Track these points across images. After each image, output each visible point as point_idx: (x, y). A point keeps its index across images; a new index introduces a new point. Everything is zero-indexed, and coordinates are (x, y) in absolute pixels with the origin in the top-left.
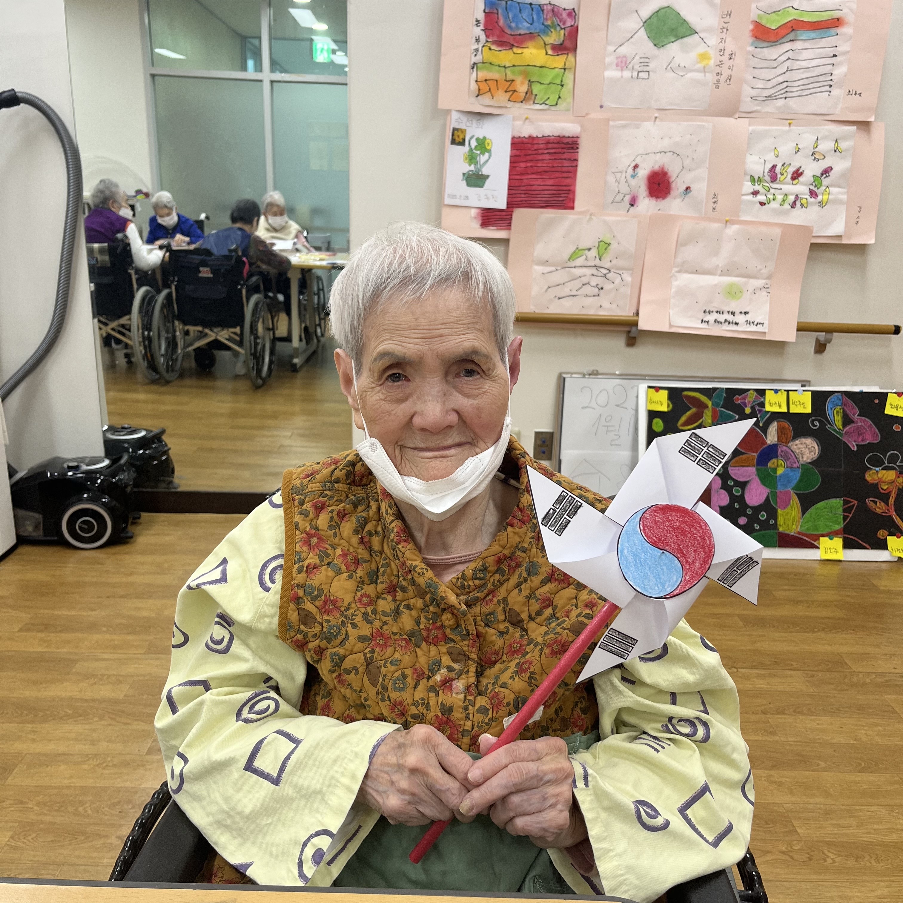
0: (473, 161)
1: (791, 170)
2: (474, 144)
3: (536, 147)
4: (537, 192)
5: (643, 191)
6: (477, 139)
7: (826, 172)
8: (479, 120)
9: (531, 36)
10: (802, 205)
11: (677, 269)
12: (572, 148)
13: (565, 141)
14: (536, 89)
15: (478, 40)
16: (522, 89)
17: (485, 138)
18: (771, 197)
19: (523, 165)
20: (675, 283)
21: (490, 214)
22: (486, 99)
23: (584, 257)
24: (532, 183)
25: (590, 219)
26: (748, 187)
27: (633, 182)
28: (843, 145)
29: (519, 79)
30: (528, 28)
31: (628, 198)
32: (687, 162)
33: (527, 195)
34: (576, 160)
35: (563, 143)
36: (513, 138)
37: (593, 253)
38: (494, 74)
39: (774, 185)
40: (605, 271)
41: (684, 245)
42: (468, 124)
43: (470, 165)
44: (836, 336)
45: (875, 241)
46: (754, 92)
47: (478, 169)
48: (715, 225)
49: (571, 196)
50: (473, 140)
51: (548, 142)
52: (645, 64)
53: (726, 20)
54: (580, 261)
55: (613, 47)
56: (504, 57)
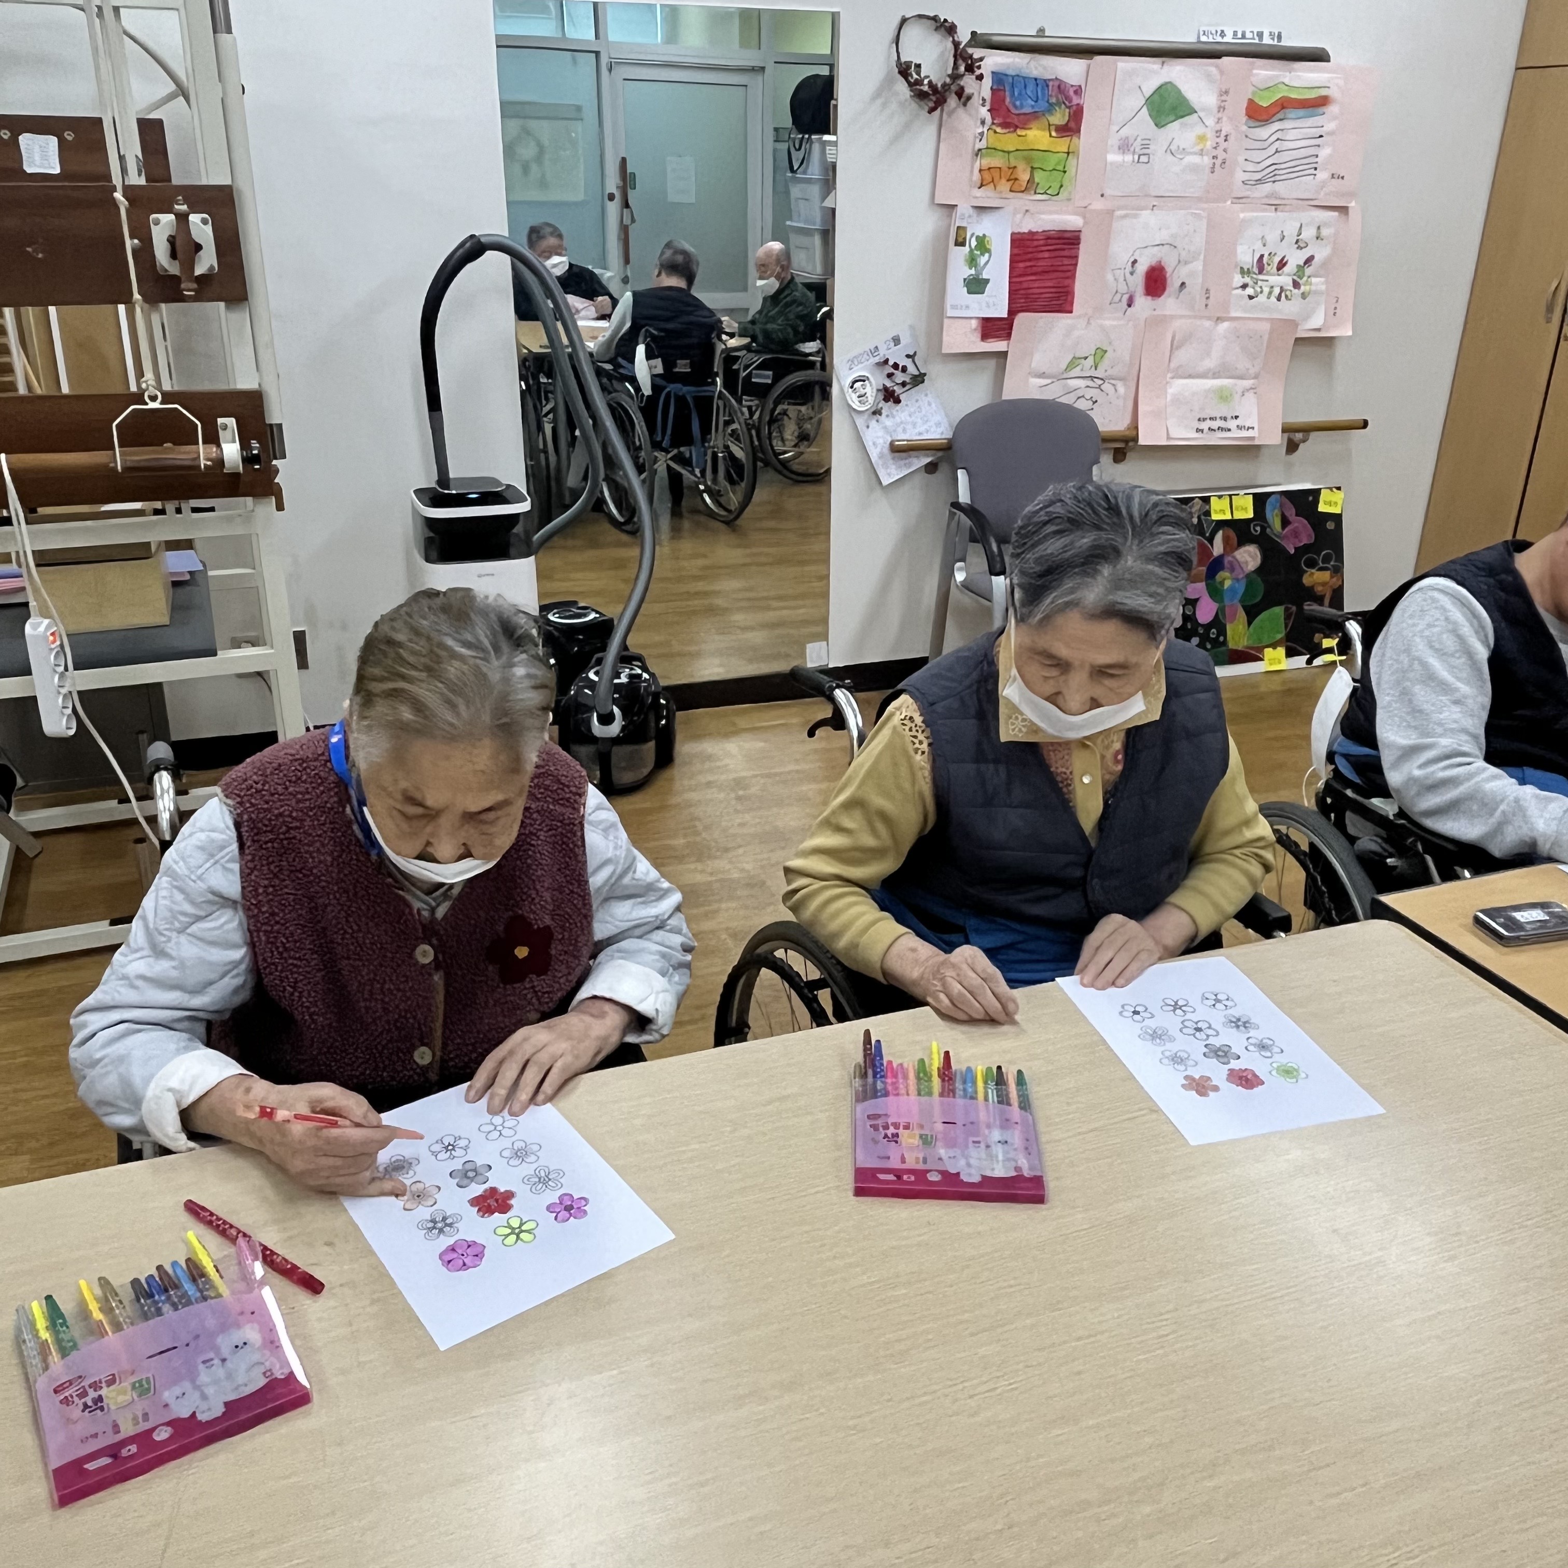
0: (974, 263)
1: (1277, 259)
2: (974, 243)
3: (1036, 243)
4: (1037, 296)
5: (1140, 289)
6: (977, 237)
7: (1309, 261)
8: (980, 215)
9: (1034, 116)
10: (1286, 296)
11: (1169, 375)
12: (1073, 244)
13: (1066, 235)
14: (1039, 177)
15: (983, 123)
16: (1025, 177)
17: (984, 235)
18: (1259, 290)
19: (1021, 265)
20: (1171, 391)
21: (990, 324)
22: (988, 191)
23: (1080, 366)
24: (1030, 286)
25: (1088, 322)
26: (1238, 280)
27: (1131, 280)
28: (1325, 232)
29: (1021, 166)
30: (1033, 107)
31: (1126, 297)
32: (1184, 254)
33: (1026, 300)
34: (1076, 257)
35: (1064, 238)
36: (1013, 234)
37: (1090, 361)
38: (996, 161)
39: (1261, 277)
40: (1100, 382)
41: (1179, 347)
42: (970, 220)
43: (970, 269)
44: (1313, 435)
45: (1350, 333)
46: (1246, 176)
47: (979, 273)
48: (1207, 324)
49: (1069, 298)
50: (974, 239)
51: (1049, 238)
52: (1145, 146)
53: (1224, 98)
54: (1076, 372)
55: (1116, 128)
56: (1009, 140)
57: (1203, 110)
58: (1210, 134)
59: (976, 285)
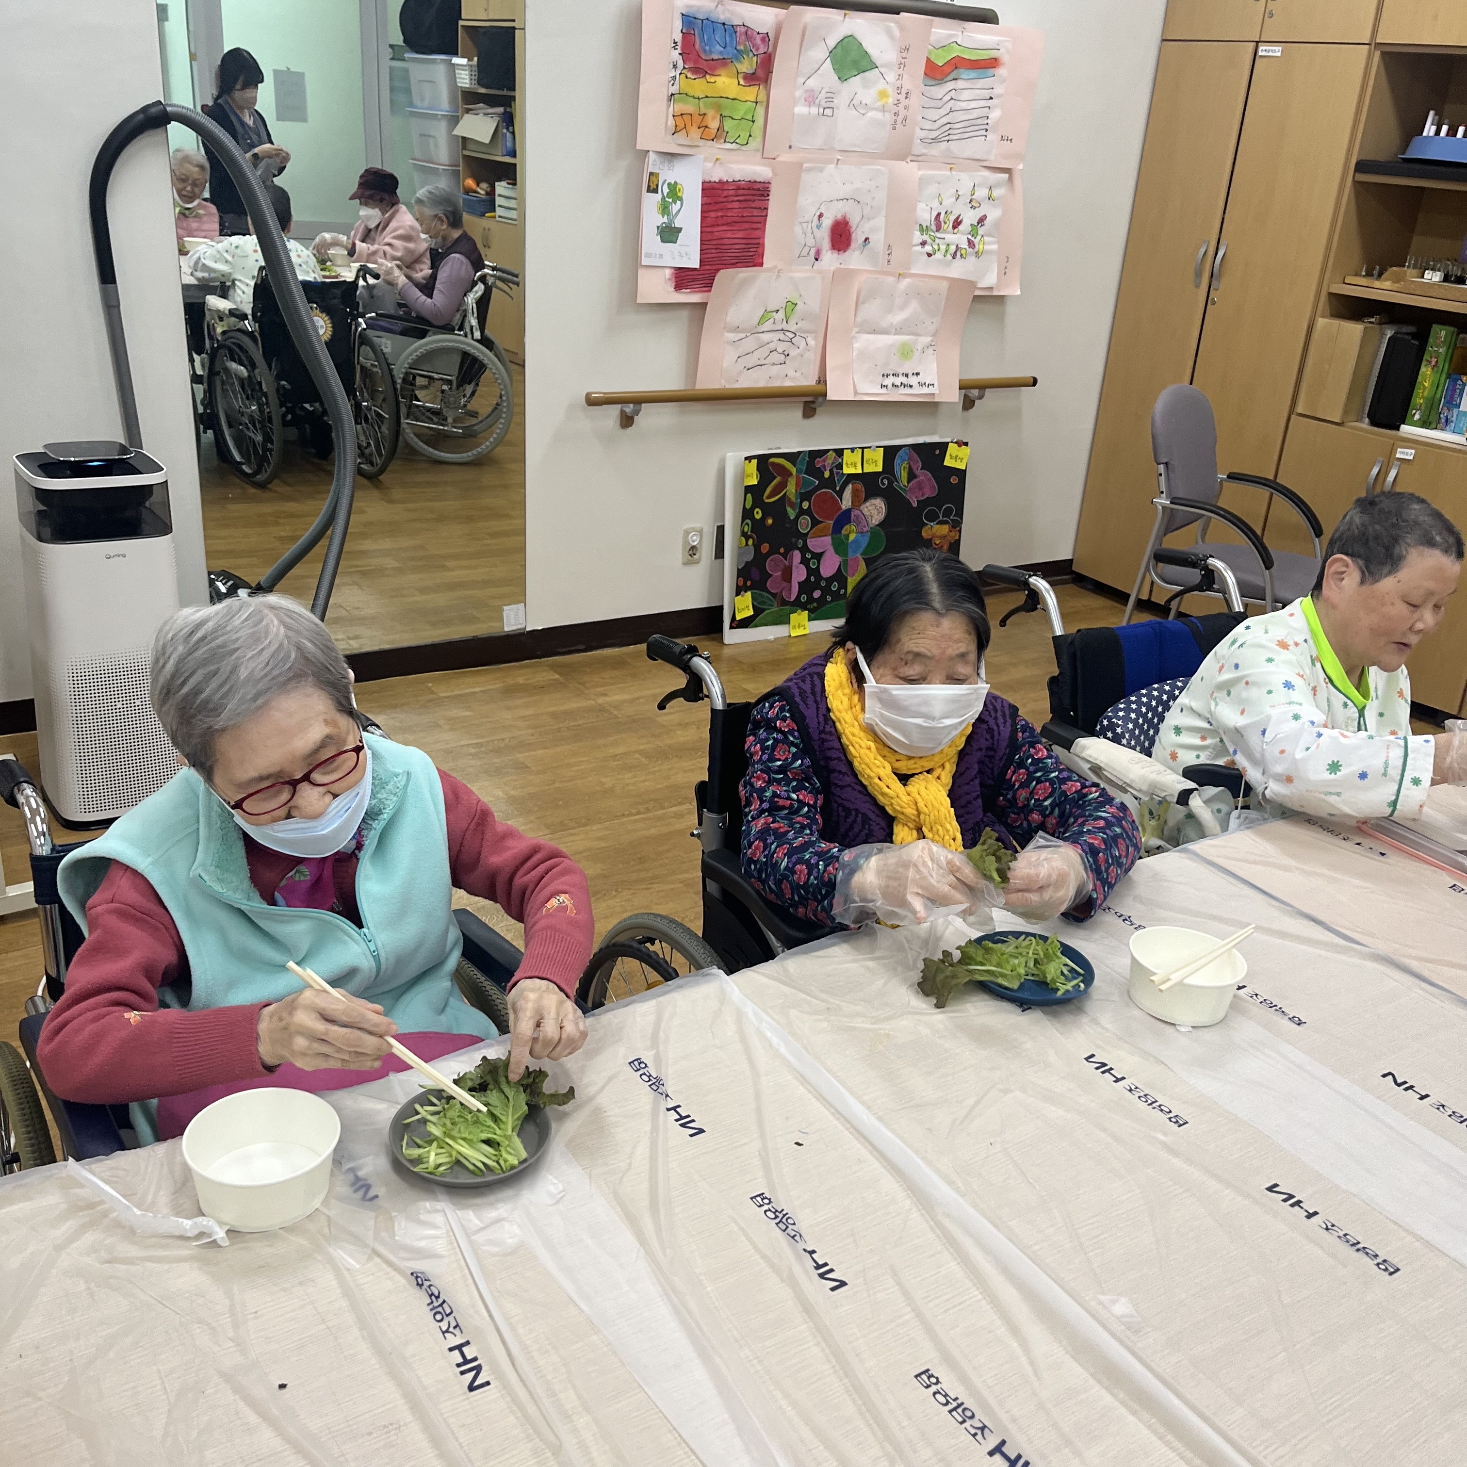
0: (666, 210)
1: (952, 218)
2: (666, 190)
3: (725, 193)
4: (726, 247)
5: (826, 243)
6: (669, 184)
7: (982, 220)
8: (670, 161)
9: (723, 62)
10: (961, 255)
11: (856, 330)
12: (763, 195)
13: (756, 186)
14: (728, 124)
15: (675, 66)
16: (714, 124)
17: (676, 182)
18: (936, 247)
19: (713, 214)
20: (856, 345)
21: (683, 274)
22: (681, 137)
23: (772, 320)
24: (723, 236)
25: (778, 276)
26: (918, 237)
27: (818, 233)
28: (996, 193)
29: (711, 113)
30: (721, 53)
31: (813, 252)
32: (867, 210)
33: (718, 251)
34: (766, 209)
35: (753, 189)
36: (704, 183)
37: (781, 315)
38: (689, 107)
39: (939, 235)
40: (792, 335)
41: (863, 303)
42: (661, 167)
43: (663, 217)
44: (988, 392)
45: (1019, 293)
46: (922, 134)
47: (671, 221)
48: (890, 279)
49: (760, 250)
50: (666, 186)
51: (738, 188)
52: (830, 99)
53: (904, 55)
54: (768, 326)
55: (801, 80)
56: (699, 86)
57: (883, 66)
58: (890, 90)
59: (669, 234)
